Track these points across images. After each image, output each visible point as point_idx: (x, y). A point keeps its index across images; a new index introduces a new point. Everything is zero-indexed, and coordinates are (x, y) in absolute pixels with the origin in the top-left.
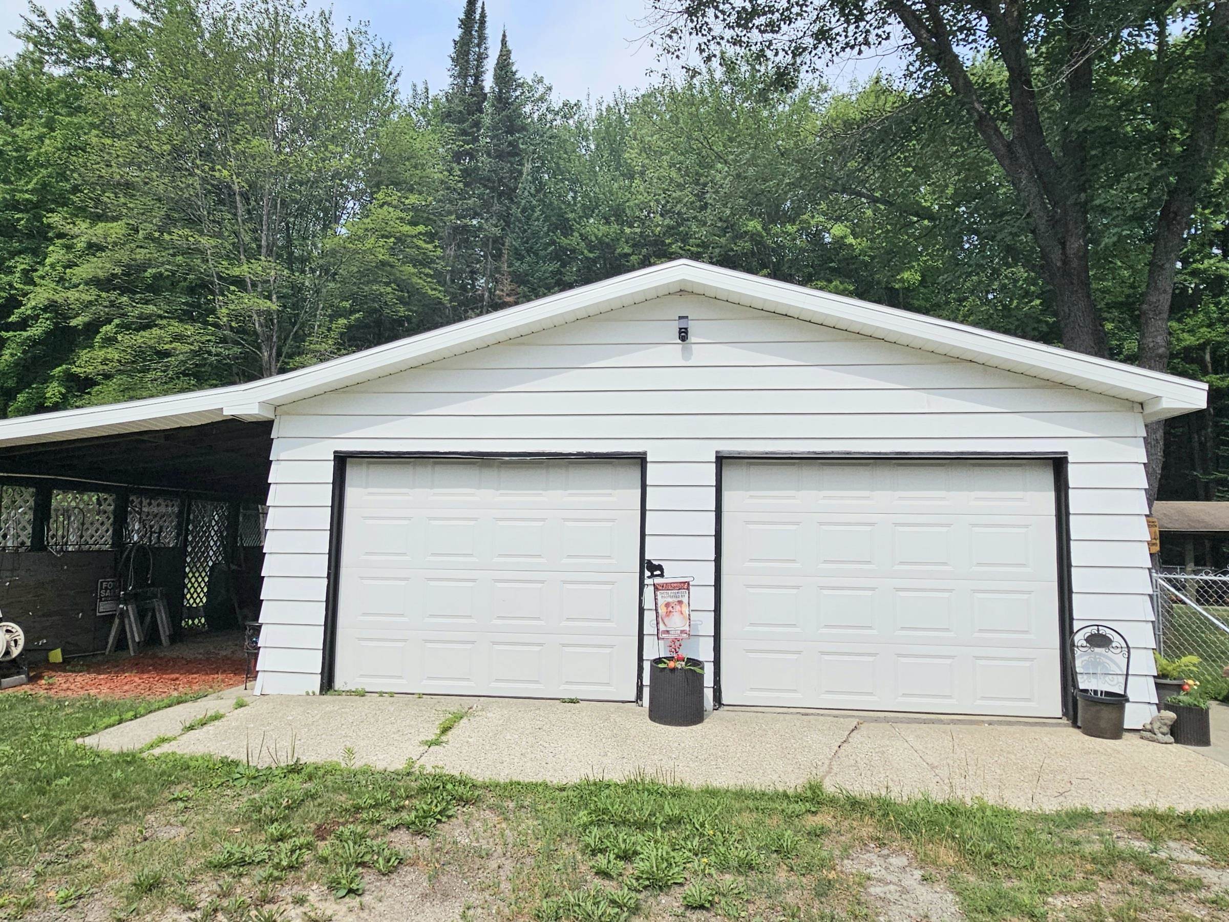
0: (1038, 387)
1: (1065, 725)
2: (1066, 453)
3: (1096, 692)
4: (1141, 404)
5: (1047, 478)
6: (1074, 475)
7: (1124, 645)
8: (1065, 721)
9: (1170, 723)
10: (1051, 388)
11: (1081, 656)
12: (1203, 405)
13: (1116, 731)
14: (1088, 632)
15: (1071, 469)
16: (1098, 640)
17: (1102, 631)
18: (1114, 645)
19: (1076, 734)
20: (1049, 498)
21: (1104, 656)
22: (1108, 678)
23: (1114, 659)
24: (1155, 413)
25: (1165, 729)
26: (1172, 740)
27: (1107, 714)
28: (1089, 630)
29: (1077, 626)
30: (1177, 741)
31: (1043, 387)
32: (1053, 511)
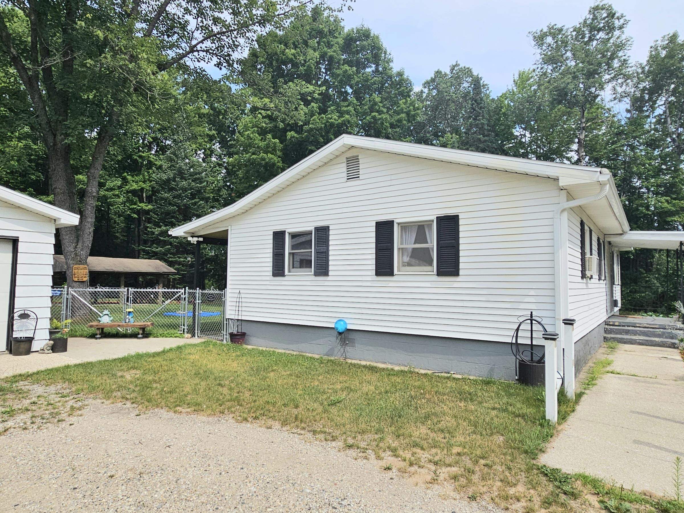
0: (6, 207)
1: (6, 354)
2: (18, 237)
3: (21, 338)
4: (55, 220)
5: (9, 247)
6: (21, 247)
7: (35, 317)
8: (7, 352)
9: (50, 345)
10: (15, 208)
11: (17, 323)
12: (78, 224)
13: (28, 352)
14: (19, 313)
15: (20, 244)
16: (24, 316)
17: (26, 312)
18: (31, 317)
19: (11, 356)
20: (9, 256)
21: (27, 322)
22: (28, 331)
23: (30, 323)
24: (59, 224)
25: (49, 348)
26: (51, 352)
27: (23, 346)
28: (20, 312)
29: (15, 311)
30: (53, 352)
31: (11, 207)
32: (11, 262)
